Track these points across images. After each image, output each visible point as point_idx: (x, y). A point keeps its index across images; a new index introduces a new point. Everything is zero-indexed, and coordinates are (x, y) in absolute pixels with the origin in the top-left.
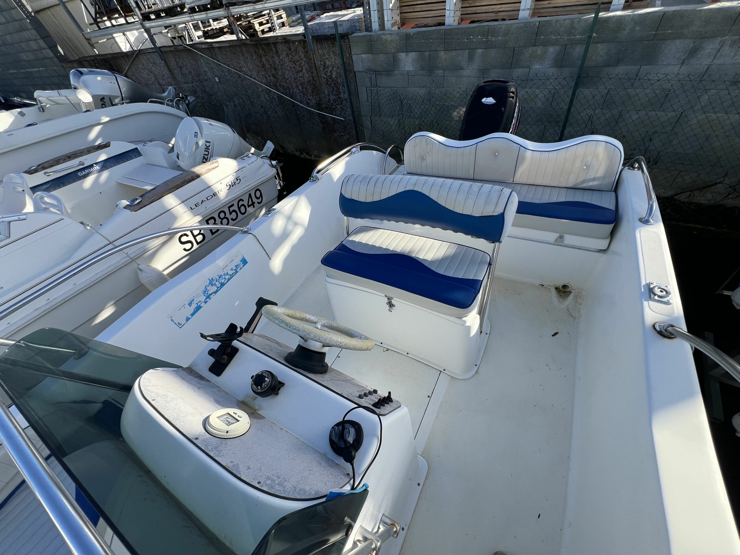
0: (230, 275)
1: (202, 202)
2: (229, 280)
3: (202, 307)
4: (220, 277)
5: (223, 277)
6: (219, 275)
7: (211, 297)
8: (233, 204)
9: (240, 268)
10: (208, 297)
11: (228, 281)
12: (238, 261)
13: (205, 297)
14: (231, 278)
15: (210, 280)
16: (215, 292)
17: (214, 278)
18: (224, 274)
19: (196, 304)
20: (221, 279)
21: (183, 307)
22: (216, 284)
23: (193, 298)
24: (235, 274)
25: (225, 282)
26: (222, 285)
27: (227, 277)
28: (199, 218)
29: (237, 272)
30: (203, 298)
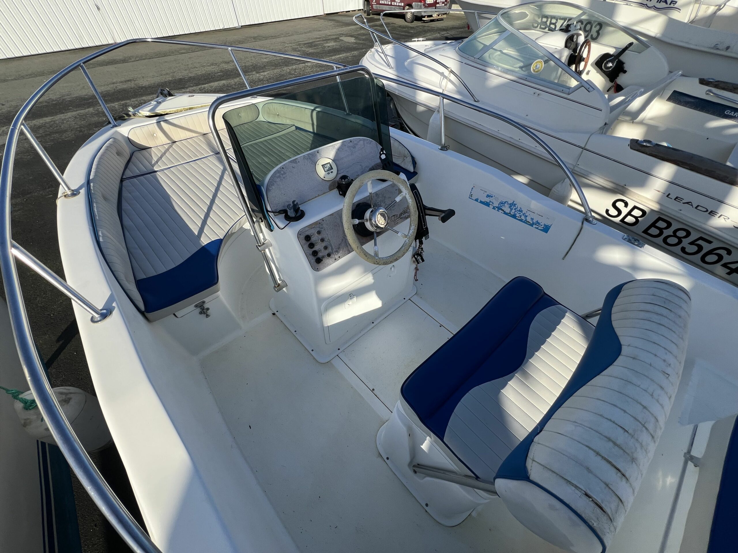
0: (526, 220)
1: (687, 203)
2: (521, 220)
3: (489, 207)
4: (519, 211)
5: (522, 214)
6: (521, 209)
7: (499, 211)
8: (712, 242)
9: (537, 227)
10: (499, 209)
11: (519, 220)
12: (543, 222)
13: (497, 206)
14: (524, 222)
15: (513, 203)
16: (505, 213)
17: (516, 206)
18: (524, 213)
19: (490, 201)
20: (519, 212)
21: (484, 192)
22: (512, 210)
23: (493, 196)
24: (529, 225)
25: (517, 218)
26: (514, 216)
27: (523, 218)
28: (653, 206)
29: (532, 225)
30: (496, 204)
